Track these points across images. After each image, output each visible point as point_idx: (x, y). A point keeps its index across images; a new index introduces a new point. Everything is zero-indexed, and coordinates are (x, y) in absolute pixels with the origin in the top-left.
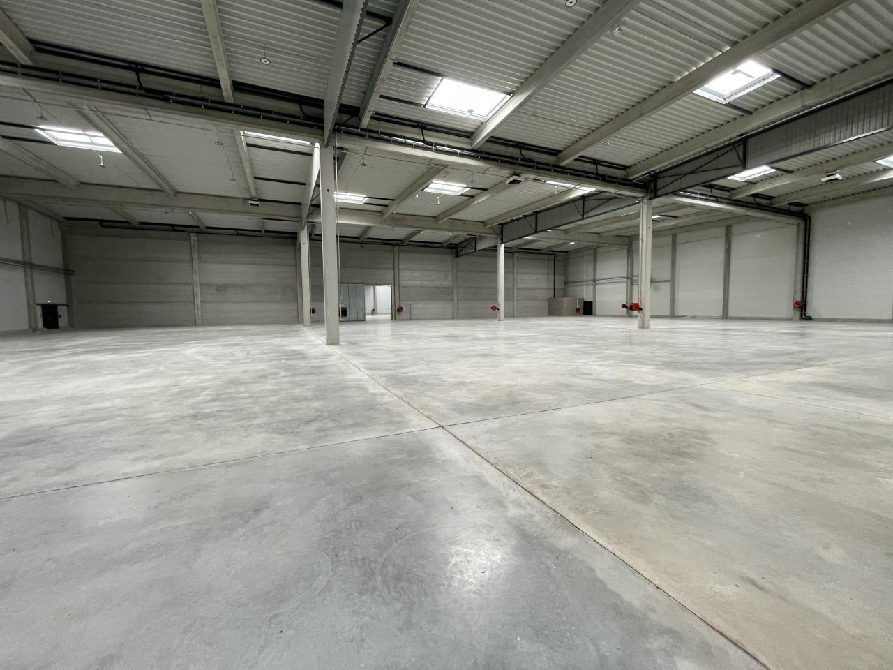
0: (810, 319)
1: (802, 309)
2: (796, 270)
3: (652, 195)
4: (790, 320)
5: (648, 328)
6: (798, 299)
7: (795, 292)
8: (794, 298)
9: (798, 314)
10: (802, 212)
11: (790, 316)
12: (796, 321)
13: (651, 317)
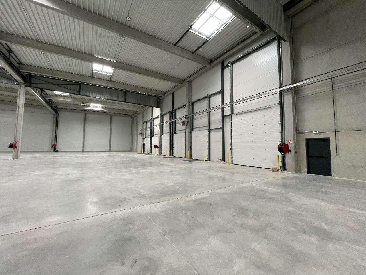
0: (58, 151)
1: (54, 148)
2: (53, 132)
3: (29, 85)
4: (50, 152)
5: (19, 158)
6: (54, 143)
7: (52, 141)
8: (52, 143)
9: (53, 149)
10: (56, 110)
11: (50, 150)
12: (52, 152)
13: (21, 152)
